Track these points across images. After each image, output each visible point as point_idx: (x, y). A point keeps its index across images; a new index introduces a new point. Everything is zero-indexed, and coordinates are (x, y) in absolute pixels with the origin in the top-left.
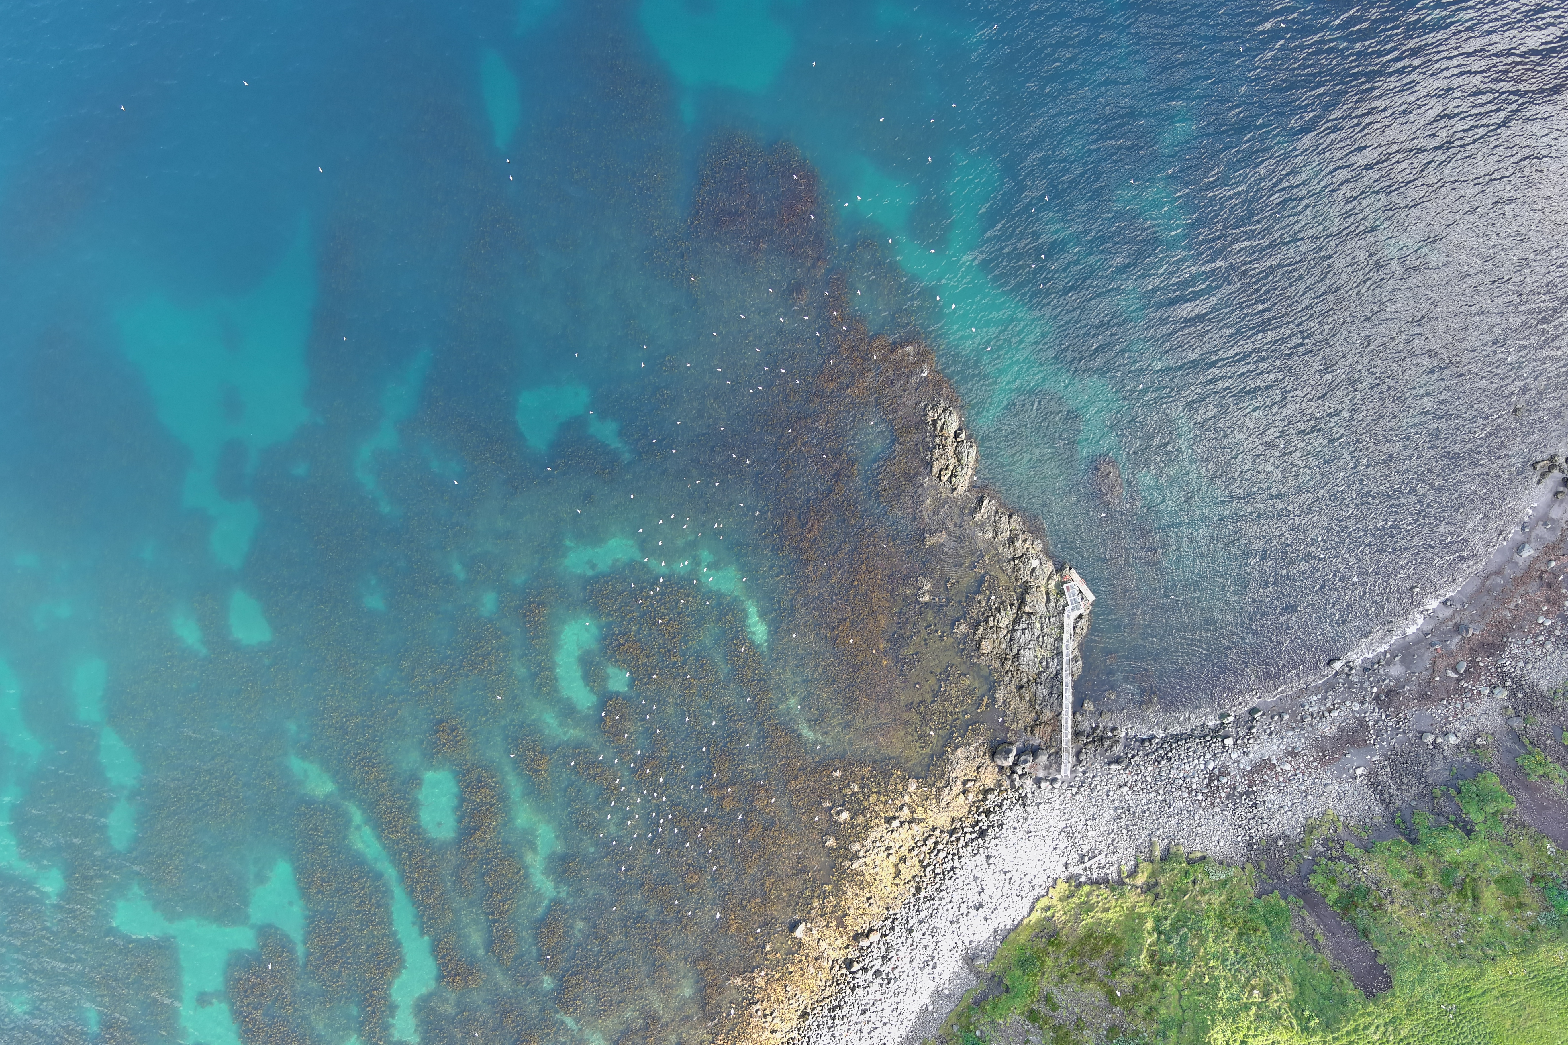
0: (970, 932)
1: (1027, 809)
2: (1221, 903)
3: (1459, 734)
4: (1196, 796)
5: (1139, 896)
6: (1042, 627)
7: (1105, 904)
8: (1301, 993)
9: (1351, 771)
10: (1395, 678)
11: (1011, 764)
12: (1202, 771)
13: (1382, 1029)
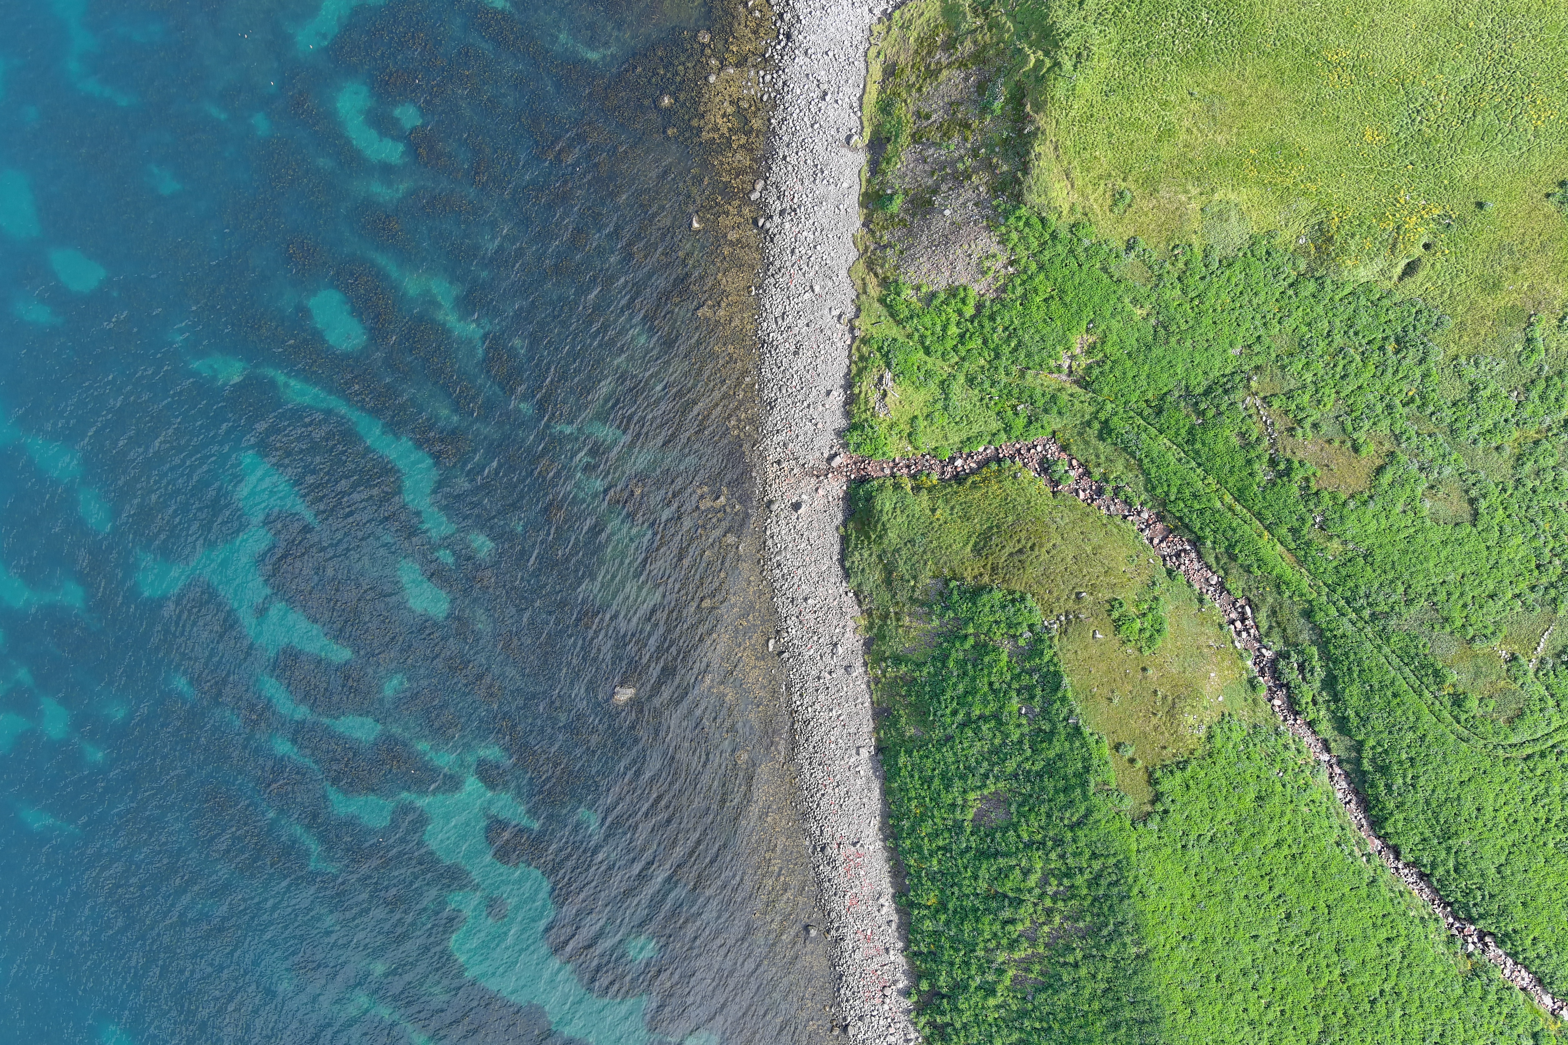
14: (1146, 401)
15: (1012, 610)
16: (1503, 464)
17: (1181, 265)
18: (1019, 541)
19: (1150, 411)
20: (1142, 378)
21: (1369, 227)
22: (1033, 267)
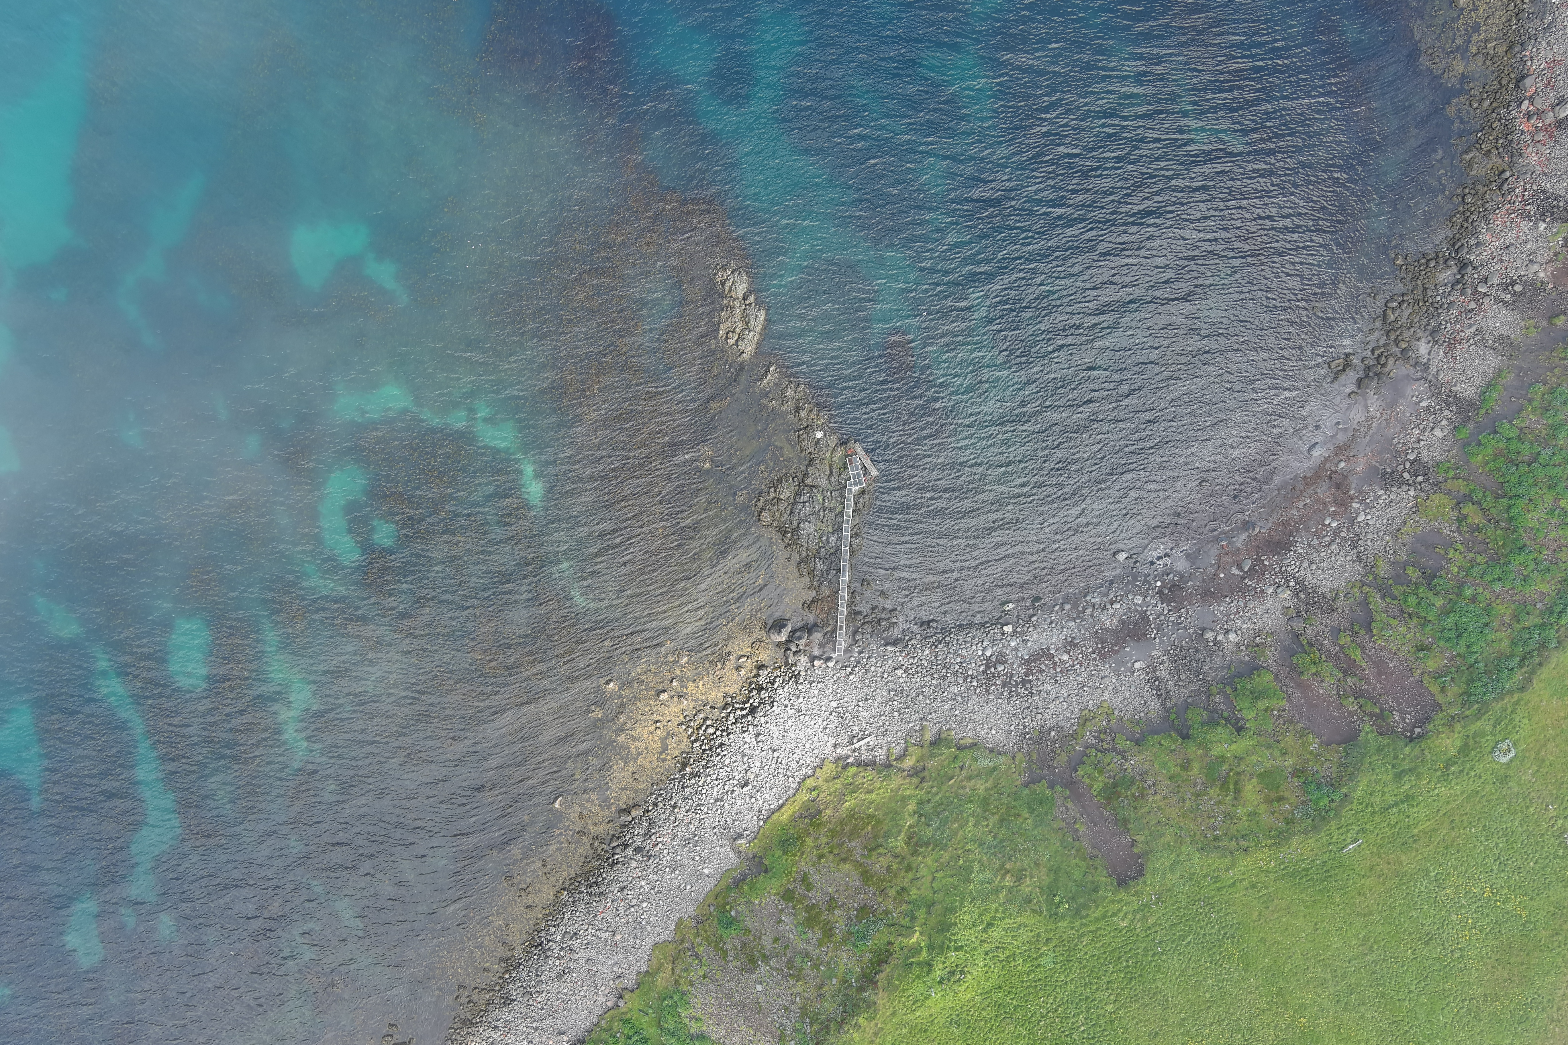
0: (734, 811)
1: (800, 687)
2: (987, 789)
3: (1239, 632)
4: (971, 681)
5: (905, 779)
6: (824, 500)
7: (870, 785)
8: (1056, 880)
9: (1129, 665)
10: (1179, 573)
11: (784, 639)
12: (980, 657)
13: (1130, 916)
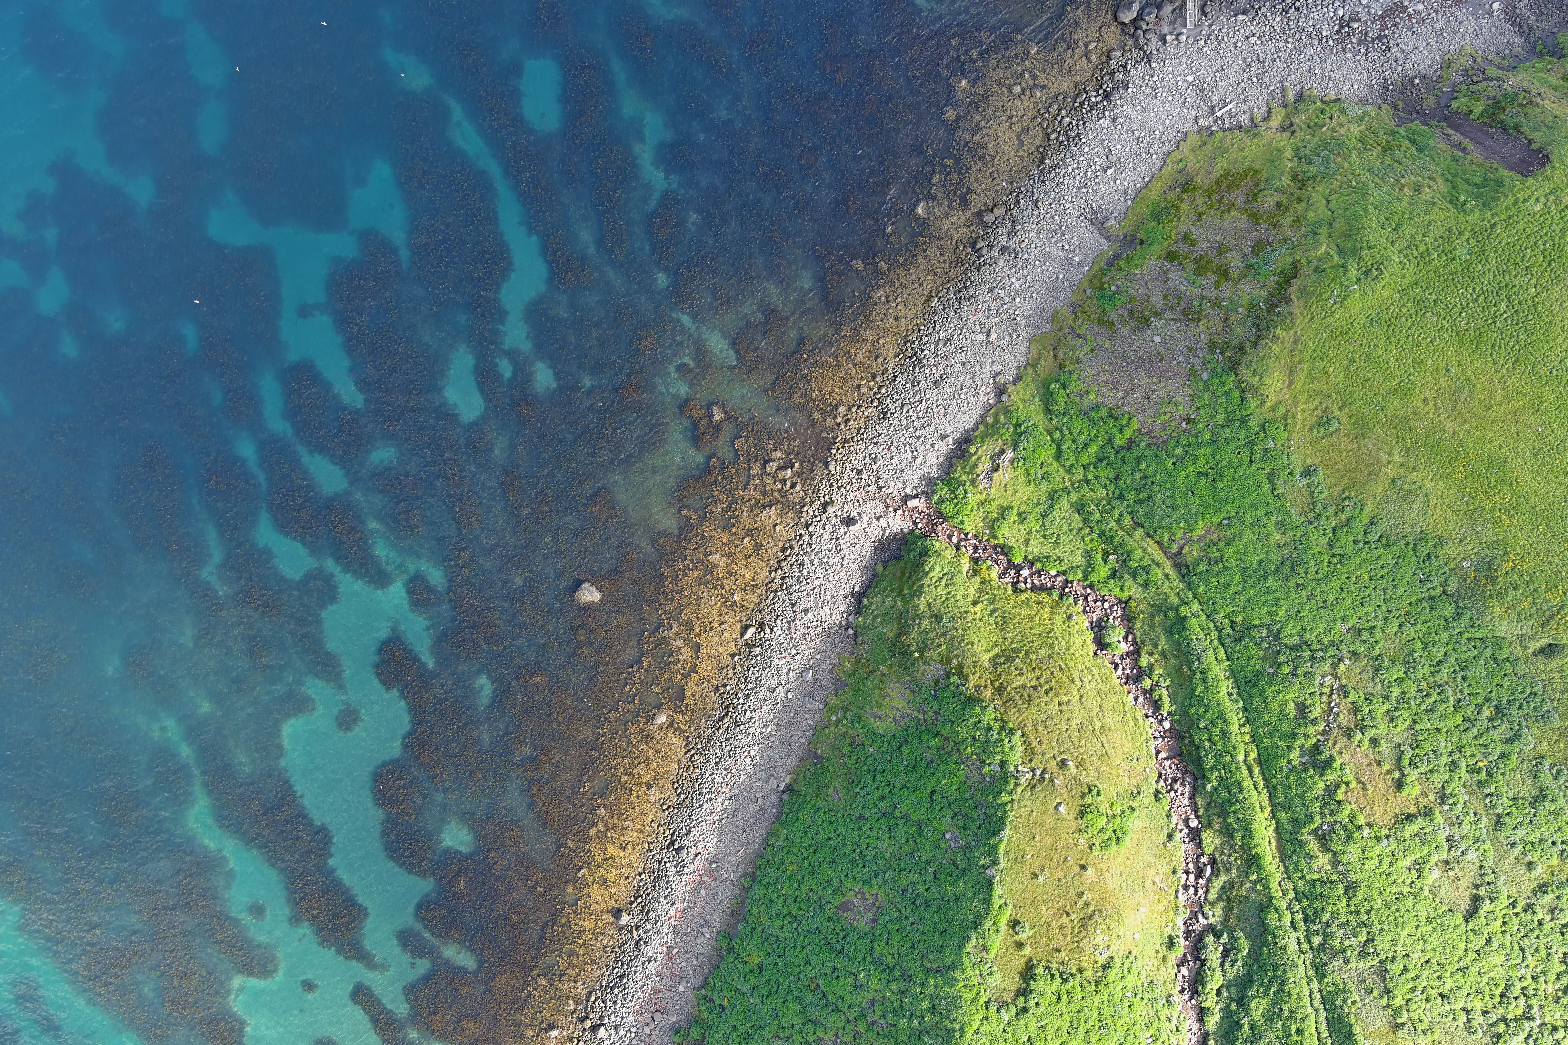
0: (1100, 195)
1: (1153, 65)
2: (1361, 131)
4: (1326, 42)
5: (1275, 134)
7: (1240, 144)
8: (1454, 185)
12: (1332, 18)
14: (1232, 622)
15: (996, 736)
16: (1529, 881)
17: (1343, 517)
18: (1038, 678)
19: (1231, 632)
20: (1243, 598)
21: (1535, 590)
22: (1207, 436)
